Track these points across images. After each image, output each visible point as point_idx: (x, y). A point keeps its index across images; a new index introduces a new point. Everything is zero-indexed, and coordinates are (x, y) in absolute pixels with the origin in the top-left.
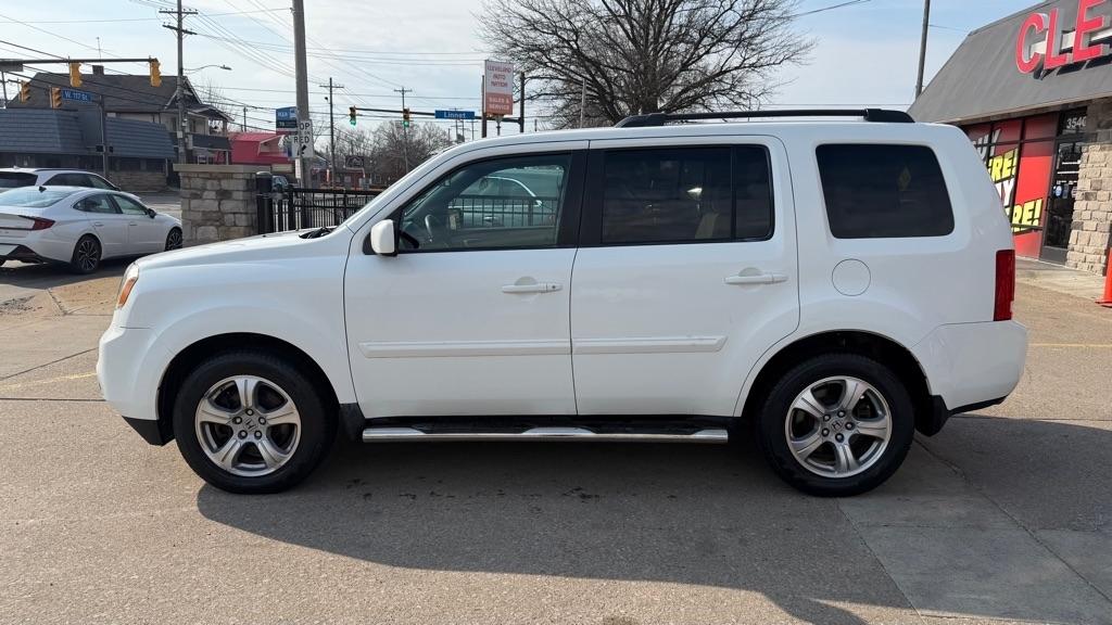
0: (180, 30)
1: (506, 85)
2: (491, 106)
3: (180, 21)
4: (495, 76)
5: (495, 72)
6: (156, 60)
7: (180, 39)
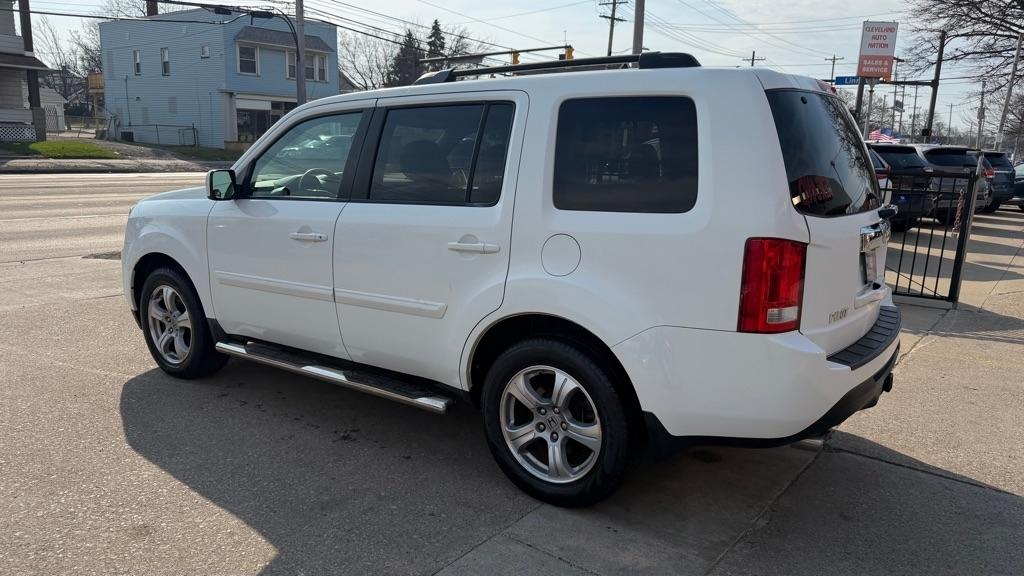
0: (613, 19)
1: (886, 46)
2: (864, 69)
3: (614, 11)
4: (874, 38)
5: (874, 33)
6: (570, 47)
7: (612, 26)
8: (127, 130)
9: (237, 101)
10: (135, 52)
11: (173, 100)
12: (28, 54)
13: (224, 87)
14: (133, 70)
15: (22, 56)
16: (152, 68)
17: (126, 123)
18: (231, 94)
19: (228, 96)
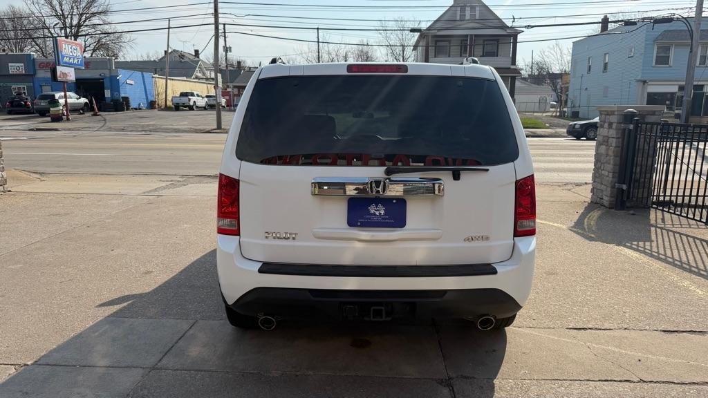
8: (576, 110)
9: (649, 87)
10: (589, 59)
11: (606, 88)
12: (513, 67)
13: (639, 78)
14: (587, 69)
15: (509, 68)
16: (597, 67)
17: (577, 105)
18: (644, 82)
19: (642, 84)
